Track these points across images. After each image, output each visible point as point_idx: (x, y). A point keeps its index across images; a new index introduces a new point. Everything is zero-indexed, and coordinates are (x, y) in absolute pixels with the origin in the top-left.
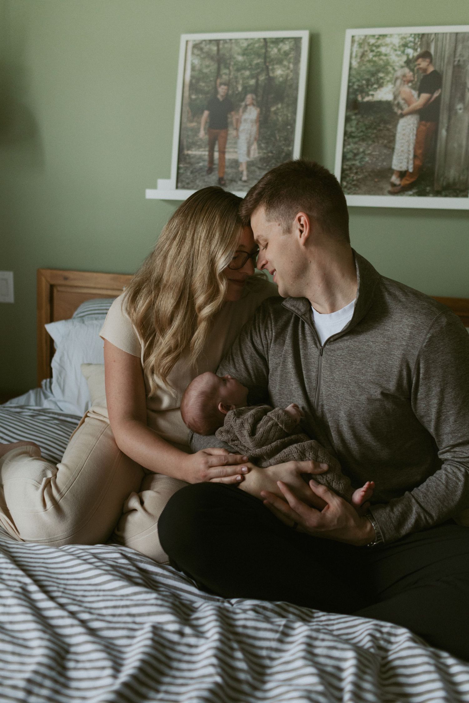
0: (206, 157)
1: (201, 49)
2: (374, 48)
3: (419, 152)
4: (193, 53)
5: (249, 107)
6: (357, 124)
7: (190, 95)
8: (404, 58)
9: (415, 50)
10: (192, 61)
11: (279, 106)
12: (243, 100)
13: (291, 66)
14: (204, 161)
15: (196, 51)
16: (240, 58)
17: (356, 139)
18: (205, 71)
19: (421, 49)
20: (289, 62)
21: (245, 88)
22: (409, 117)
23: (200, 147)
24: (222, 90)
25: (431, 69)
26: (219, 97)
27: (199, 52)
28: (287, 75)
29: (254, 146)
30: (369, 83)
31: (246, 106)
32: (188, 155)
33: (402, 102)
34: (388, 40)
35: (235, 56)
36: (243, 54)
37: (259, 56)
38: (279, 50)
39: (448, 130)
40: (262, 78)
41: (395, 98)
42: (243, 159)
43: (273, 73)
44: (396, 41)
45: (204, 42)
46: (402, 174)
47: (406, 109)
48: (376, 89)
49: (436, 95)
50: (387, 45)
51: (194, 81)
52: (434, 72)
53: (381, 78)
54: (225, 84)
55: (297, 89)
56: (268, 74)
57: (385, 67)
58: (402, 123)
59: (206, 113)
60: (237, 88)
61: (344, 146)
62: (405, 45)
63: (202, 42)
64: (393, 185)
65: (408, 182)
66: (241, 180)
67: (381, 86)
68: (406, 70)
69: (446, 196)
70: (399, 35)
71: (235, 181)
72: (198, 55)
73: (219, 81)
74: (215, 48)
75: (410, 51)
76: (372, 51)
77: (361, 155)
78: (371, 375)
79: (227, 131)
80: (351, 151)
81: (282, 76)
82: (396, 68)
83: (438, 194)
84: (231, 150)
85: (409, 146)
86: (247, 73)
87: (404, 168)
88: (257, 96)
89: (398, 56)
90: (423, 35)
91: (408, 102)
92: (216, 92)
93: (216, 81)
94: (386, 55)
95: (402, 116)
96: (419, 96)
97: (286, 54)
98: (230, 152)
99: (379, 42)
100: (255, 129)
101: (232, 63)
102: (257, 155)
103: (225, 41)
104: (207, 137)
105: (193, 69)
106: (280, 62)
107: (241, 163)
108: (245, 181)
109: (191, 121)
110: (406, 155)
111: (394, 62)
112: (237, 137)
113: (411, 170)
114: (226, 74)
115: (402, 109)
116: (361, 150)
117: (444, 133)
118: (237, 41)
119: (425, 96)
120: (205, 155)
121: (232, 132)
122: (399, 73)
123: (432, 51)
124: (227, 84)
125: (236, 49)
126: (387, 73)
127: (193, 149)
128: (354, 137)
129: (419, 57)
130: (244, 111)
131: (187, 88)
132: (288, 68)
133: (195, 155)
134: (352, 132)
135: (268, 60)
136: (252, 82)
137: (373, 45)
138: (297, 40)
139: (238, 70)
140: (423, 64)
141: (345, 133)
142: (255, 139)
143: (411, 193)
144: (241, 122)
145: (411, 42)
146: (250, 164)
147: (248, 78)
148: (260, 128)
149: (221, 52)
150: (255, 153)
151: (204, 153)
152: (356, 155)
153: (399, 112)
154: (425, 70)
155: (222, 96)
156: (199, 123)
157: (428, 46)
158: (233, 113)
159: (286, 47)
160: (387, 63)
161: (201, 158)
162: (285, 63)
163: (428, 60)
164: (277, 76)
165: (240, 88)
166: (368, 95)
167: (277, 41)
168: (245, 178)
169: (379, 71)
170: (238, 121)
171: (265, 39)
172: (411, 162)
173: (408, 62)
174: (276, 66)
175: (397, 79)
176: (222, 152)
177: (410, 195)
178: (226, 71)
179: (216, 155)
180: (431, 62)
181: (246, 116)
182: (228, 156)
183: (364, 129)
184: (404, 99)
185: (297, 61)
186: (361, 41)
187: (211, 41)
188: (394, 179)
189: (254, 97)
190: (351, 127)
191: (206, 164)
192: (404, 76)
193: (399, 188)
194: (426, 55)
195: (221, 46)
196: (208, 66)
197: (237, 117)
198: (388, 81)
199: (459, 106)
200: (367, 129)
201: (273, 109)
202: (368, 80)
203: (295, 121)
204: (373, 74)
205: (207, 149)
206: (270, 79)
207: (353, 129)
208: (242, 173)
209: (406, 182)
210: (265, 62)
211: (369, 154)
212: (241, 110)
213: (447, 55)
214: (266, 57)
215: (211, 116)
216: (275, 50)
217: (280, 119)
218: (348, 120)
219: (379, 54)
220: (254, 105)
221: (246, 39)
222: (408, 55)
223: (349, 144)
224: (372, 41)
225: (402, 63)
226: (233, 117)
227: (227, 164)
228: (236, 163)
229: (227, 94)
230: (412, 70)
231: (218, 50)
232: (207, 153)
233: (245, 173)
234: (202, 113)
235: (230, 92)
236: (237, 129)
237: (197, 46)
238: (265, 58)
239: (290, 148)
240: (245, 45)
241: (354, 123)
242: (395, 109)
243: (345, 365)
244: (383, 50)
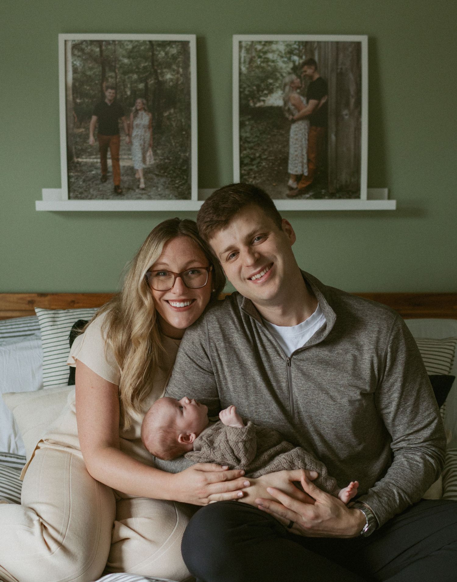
0: (99, 165)
1: (82, 50)
2: (261, 54)
3: (313, 156)
4: (73, 55)
5: (140, 113)
6: (251, 129)
7: (74, 99)
8: (291, 65)
9: (300, 57)
10: (73, 63)
11: (172, 111)
12: (133, 104)
13: (181, 70)
14: (96, 168)
15: (76, 52)
16: (126, 61)
17: (252, 145)
18: (89, 73)
19: (306, 56)
20: (178, 67)
21: (134, 92)
22: (300, 122)
23: (91, 154)
24: (109, 94)
25: (316, 76)
26: (107, 101)
27: (80, 54)
28: (178, 79)
29: (150, 153)
30: (259, 89)
31: (137, 111)
32: (78, 163)
33: (292, 108)
34: (274, 47)
35: (121, 58)
36: (129, 57)
37: (146, 59)
38: (167, 54)
39: (336, 135)
40: (151, 82)
41: (285, 103)
42: (139, 166)
43: (163, 77)
44: (282, 48)
45: (84, 43)
46: (298, 178)
47: (297, 115)
48: (266, 95)
49: (323, 101)
50: (273, 52)
51: (77, 84)
52: (320, 79)
53: (271, 84)
54: (112, 88)
55: (189, 93)
56: (157, 78)
57: (273, 73)
58: (294, 128)
59: (94, 118)
60: (126, 92)
61: (241, 151)
62: (291, 52)
63: (82, 42)
64: (291, 189)
65: (304, 186)
66: (138, 188)
67: (271, 91)
68: (294, 77)
69: (340, 198)
70: (284, 42)
71: (133, 189)
72: (79, 56)
73: (104, 85)
74: (98, 50)
75: (296, 58)
76: (260, 57)
77: (258, 160)
78: (348, 379)
79: (119, 137)
80: (247, 156)
81: (171, 80)
82: (284, 75)
83: (332, 196)
84: (126, 157)
85: (302, 150)
86: (135, 76)
87: (299, 172)
88: (147, 100)
89: (284, 62)
90: (307, 42)
91: (298, 108)
92: (103, 96)
93: (101, 85)
94: (273, 61)
95: (294, 121)
96: (308, 102)
97: (174, 58)
98: (124, 159)
99: (266, 48)
100: (148, 135)
101: (118, 66)
102: (153, 162)
103: (108, 42)
104: (97, 144)
105: (75, 71)
106: (169, 66)
107: (137, 170)
108: (143, 189)
109: (79, 127)
110: (300, 160)
111: (281, 68)
112: (131, 143)
113: (306, 174)
114: (112, 77)
115: (293, 115)
116: (257, 155)
117: (333, 137)
118: (121, 43)
119: (313, 102)
120: (97, 162)
121: (124, 139)
122: (287, 79)
123: (316, 58)
124: (115, 87)
125: (120, 51)
126: (276, 79)
127: (84, 157)
128: (249, 142)
129: (305, 64)
130: (135, 116)
131: (70, 92)
132: (178, 73)
133: (86, 164)
134: (246, 137)
135: (156, 63)
136: (141, 86)
137: (260, 51)
138: (185, 44)
139: (125, 73)
140: (309, 71)
141: (241, 138)
142: (150, 145)
143: (308, 196)
144: (133, 128)
145: (296, 49)
146: (146, 172)
147: (136, 81)
148: (154, 134)
149: (105, 54)
150: (151, 160)
151: (96, 160)
152: (253, 160)
153: (291, 117)
154: (311, 77)
155: (110, 101)
156: (87, 129)
157: (313, 54)
158: (123, 118)
159: (174, 51)
160: (275, 70)
161: (93, 165)
162: (174, 67)
163: (313, 67)
164: (167, 80)
165: (129, 93)
166: (259, 101)
167: (164, 44)
168: (142, 185)
169: (268, 77)
170: (130, 127)
171: (150, 42)
172: (306, 166)
173: (295, 69)
174: (164, 70)
175: (285, 85)
176: (116, 160)
177: (308, 198)
178: (113, 74)
179: (110, 162)
180: (316, 69)
181: (137, 122)
182: (122, 163)
183: (258, 135)
184: (294, 105)
185: (187, 65)
186: (248, 47)
187: (92, 42)
188: (291, 182)
189: (145, 101)
190: (246, 132)
191: (99, 171)
192: (292, 82)
193: (296, 191)
194: (310, 62)
195: (104, 48)
196: (91, 69)
197: (128, 122)
198: (277, 87)
199: (345, 112)
200: (261, 134)
201: (166, 114)
202: (258, 86)
203: (190, 127)
204: (263, 80)
205: (99, 156)
206: (160, 84)
207: (248, 135)
208: (139, 180)
209: (302, 185)
210: (153, 65)
211: (265, 159)
212: (132, 115)
213: (330, 63)
214: (153, 59)
215: (99, 121)
216: (163, 54)
217: (174, 124)
218: (242, 125)
219: (267, 60)
220: (145, 110)
221: (131, 41)
222: (294, 62)
223: (245, 149)
224: (259, 47)
225: (289, 69)
226: (124, 123)
227: (122, 171)
228: (132, 170)
229: (115, 98)
230: (299, 77)
231: (101, 51)
232: (99, 160)
233: (142, 180)
234: (90, 118)
235: (118, 96)
236: (129, 135)
237: (77, 46)
238: (153, 62)
239: (187, 155)
240: (130, 47)
241: (248, 128)
242: (287, 115)
243: (319, 373)
244: (270, 56)
